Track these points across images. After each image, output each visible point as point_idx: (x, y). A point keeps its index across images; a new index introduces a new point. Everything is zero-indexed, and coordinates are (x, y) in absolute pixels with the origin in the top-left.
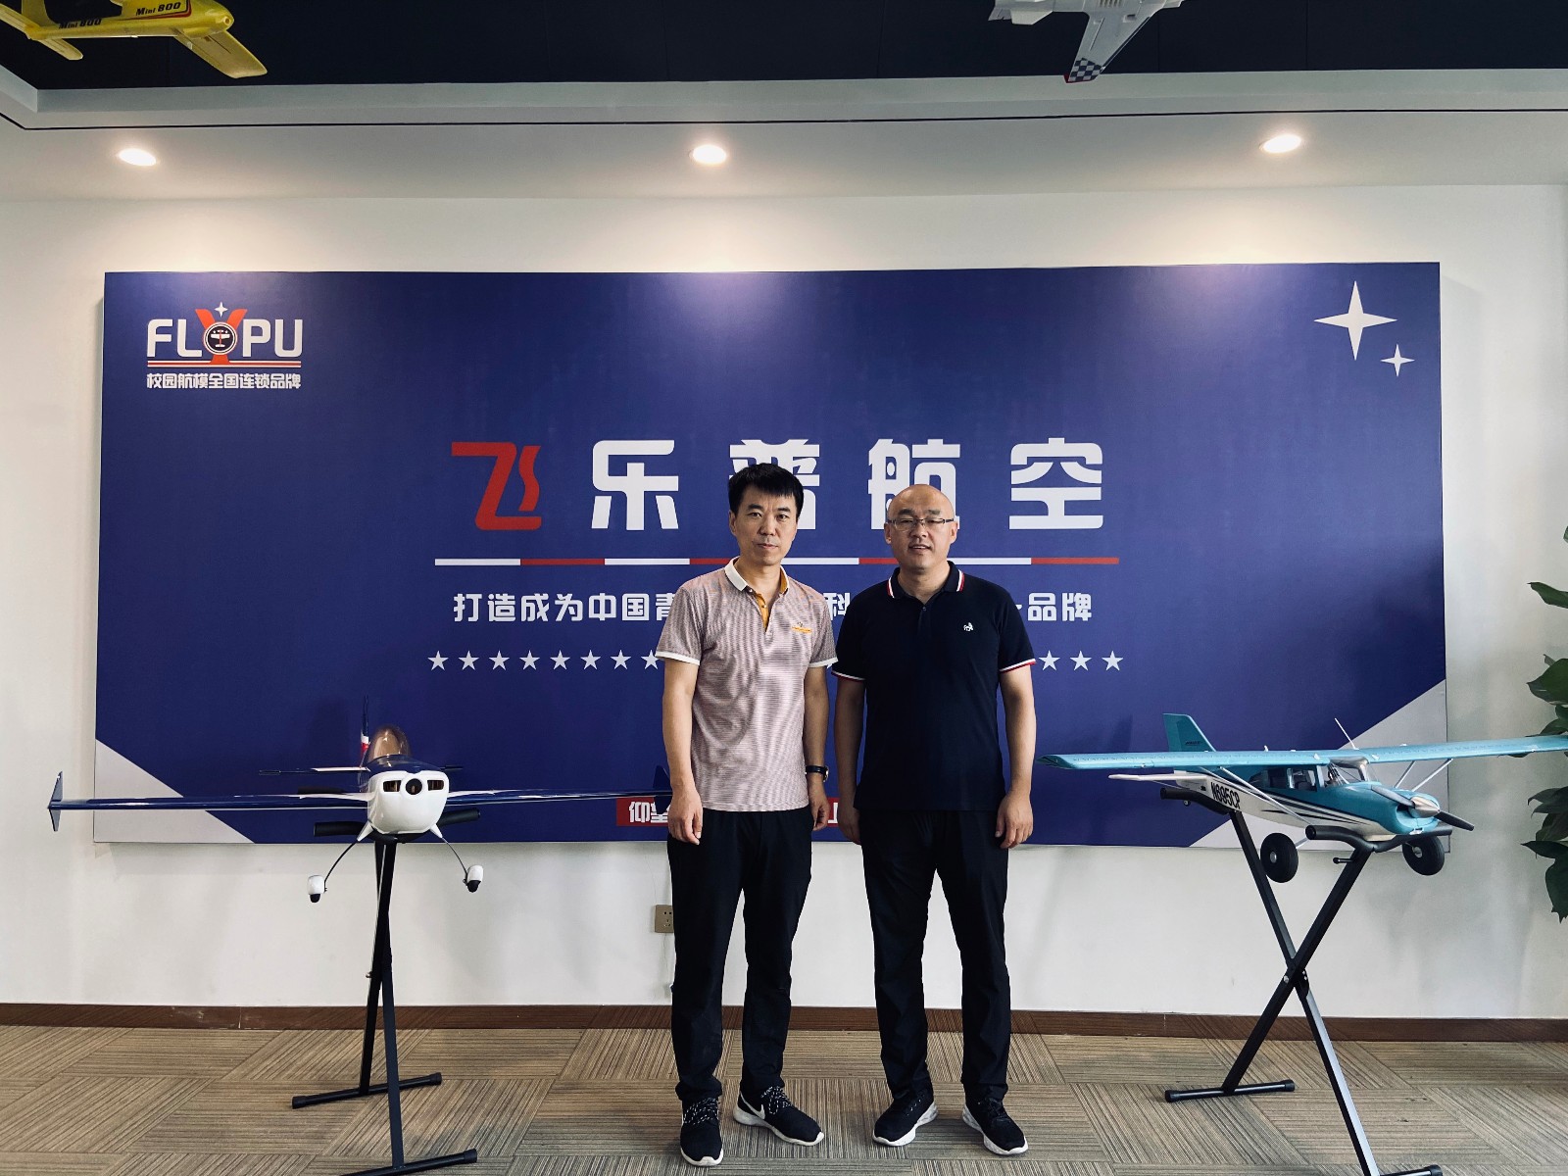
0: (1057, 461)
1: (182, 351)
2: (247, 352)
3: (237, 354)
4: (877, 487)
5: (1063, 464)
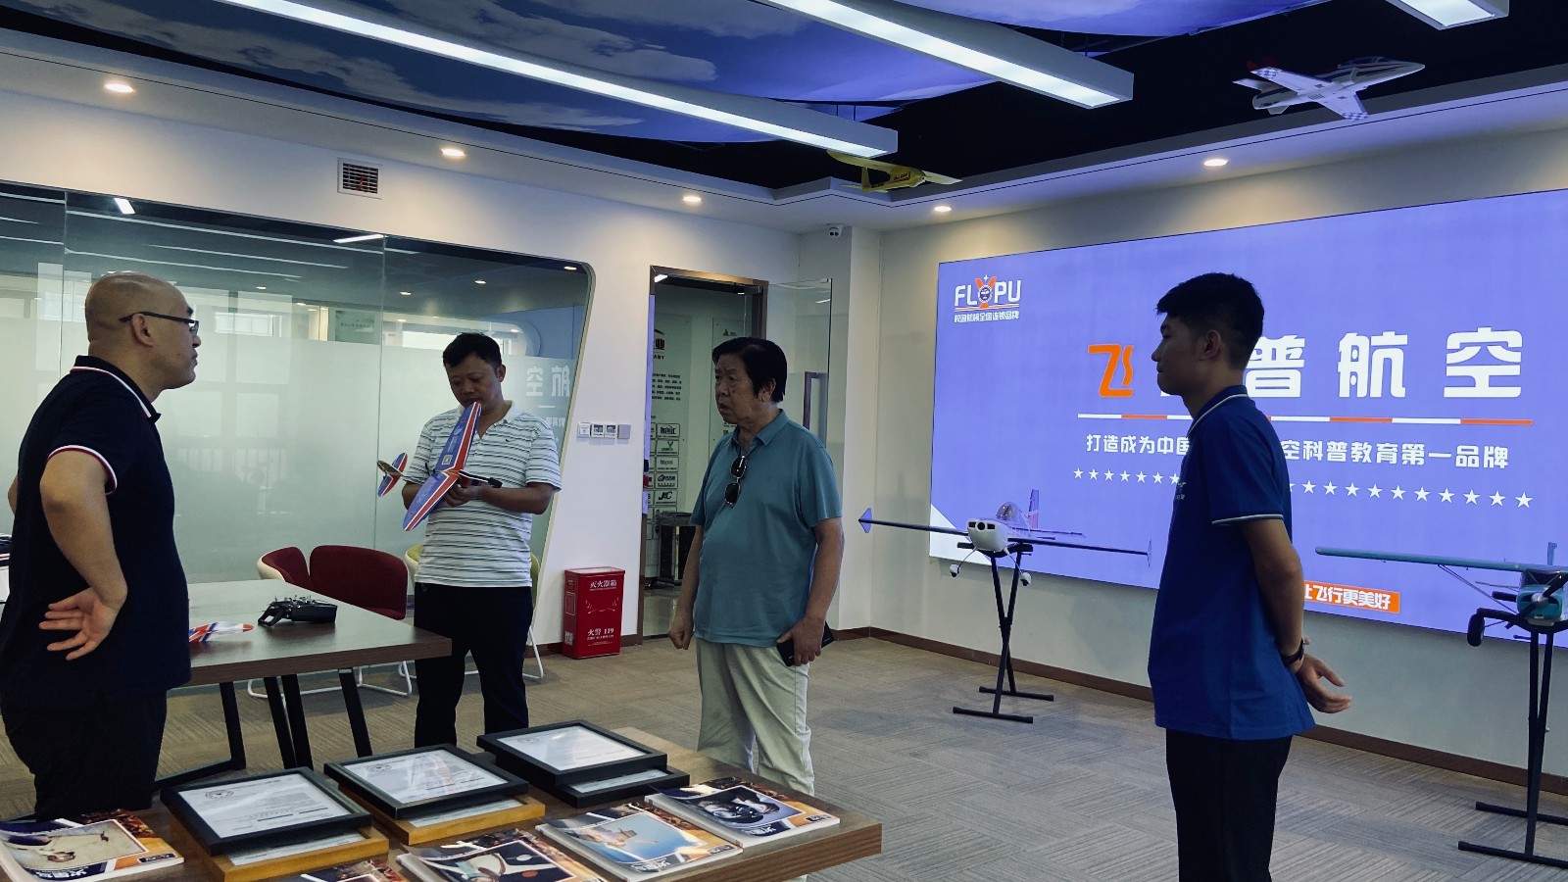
0: (1484, 345)
1: (969, 302)
2: (996, 301)
3: (992, 302)
4: (1345, 367)
5: (1489, 347)
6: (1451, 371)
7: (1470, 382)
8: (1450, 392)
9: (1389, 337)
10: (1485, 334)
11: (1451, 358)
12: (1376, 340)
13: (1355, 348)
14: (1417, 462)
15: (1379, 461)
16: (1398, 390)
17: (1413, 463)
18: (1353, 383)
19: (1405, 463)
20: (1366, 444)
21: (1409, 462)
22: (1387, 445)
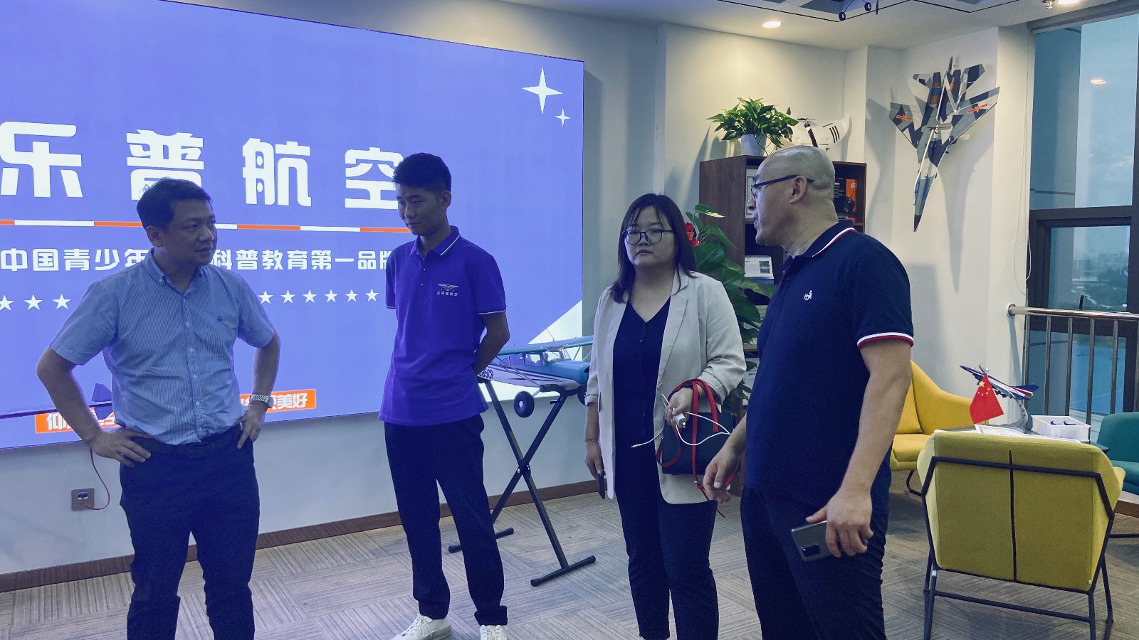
0: (375, 163)
4: (249, 173)
5: (379, 165)
6: (350, 184)
7: (365, 194)
8: (350, 203)
9: (292, 147)
10: (374, 153)
11: (349, 172)
12: (280, 149)
13: (259, 154)
14: (325, 267)
15: (290, 268)
16: (304, 200)
17: (322, 268)
18: (260, 190)
19: (315, 268)
20: (277, 251)
21: (318, 267)
22: (297, 252)
